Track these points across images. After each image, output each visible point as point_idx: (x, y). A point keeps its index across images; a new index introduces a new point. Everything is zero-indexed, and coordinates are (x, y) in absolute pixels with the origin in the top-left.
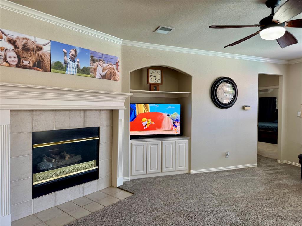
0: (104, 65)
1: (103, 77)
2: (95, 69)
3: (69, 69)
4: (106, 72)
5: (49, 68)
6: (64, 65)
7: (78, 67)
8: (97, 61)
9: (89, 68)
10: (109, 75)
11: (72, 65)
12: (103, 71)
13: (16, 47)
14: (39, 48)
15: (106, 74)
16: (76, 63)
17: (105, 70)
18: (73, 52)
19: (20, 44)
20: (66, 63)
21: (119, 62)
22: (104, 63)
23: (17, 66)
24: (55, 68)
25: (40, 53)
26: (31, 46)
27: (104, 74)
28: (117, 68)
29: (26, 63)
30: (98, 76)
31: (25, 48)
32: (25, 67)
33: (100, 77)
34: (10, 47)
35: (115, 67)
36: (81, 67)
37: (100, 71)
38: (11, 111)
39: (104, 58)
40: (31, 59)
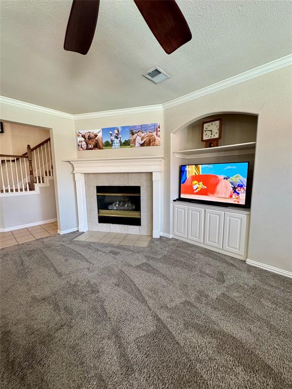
0: (143, 135)
1: (142, 145)
2: (135, 140)
3: (114, 144)
4: (144, 140)
5: (102, 146)
6: (111, 142)
7: (120, 141)
8: (136, 133)
9: (129, 140)
10: (148, 142)
11: (117, 141)
12: (142, 140)
13: (85, 139)
14: (96, 136)
15: (145, 142)
16: (119, 139)
17: (144, 138)
18: (116, 132)
19: (87, 137)
20: (112, 141)
21: (159, 127)
22: (143, 133)
23: (86, 149)
24: (105, 146)
25: (96, 138)
26: (92, 135)
27: (143, 142)
28: (157, 135)
29: (90, 146)
30: (137, 145)
31: (90, 138)
32: (90, 149)
33: (140, 145)
34: (83, 139)
35: (154, 133)
36: (123, 141)
37: (139, 141)
38: (85, 174)
39: (143, 128)
40: (92, 143)
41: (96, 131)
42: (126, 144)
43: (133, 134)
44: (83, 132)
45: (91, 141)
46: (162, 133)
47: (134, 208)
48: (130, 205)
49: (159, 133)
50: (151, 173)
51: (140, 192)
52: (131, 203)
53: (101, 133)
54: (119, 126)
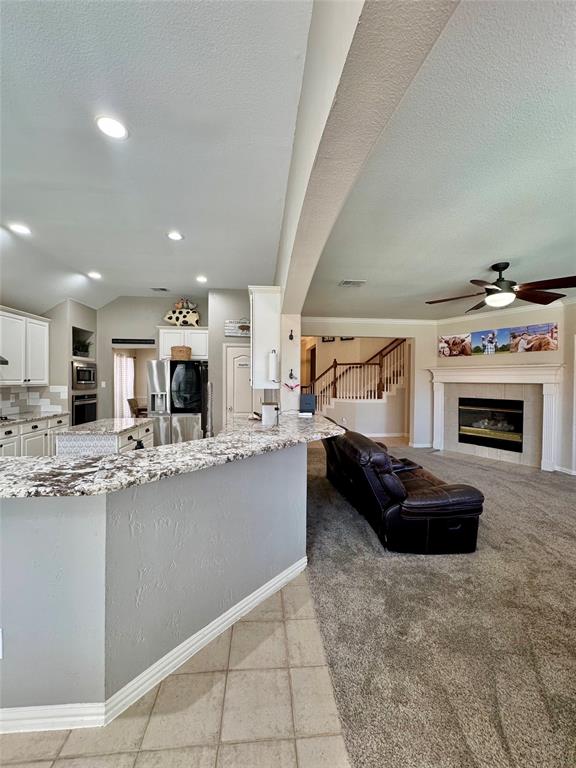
0: (530, 338)
1: (528, 350)
2: (517, 345)
3: (486, 350)
4: (532, 344)
5: (470, 352)
7: (496, 346)
9: (509, 345)
10: (538, 346)
12: (528, 344)
13: (449, 344)
14: (463, 341)
15: (532, 346)
16: (494, 344)
17: (532, 342)
18: (491, 335)
19: (451, 342)
20: (484, 346)
21: (556, 328)
22: (529, 335)
23: (450, 356)
24: (475, 352)
25: (463, 344)
26: (458, 341)
27: (529, 346)
28: (552, 337)
29: (455, 352)
30: (520, 349)
31: (454, 344)
32: (454, 355)
33: (524, 350)
34: (446, 345)
37: (523, 344)
38: (445, 383)
39: (530, 330)
40: (458, 349)
41: (463, 336)
42: (505, 349)
43: (515, 337)
44: (447, 338)
45: (455, 347)
46: (560, 334)
47: (512, 428)
48: (506, 425)
49: (555, 335)
50: (541, 385)
51: (522, 409)
52: (509, 424)
53: (470, 338)
54: (495, 328)
